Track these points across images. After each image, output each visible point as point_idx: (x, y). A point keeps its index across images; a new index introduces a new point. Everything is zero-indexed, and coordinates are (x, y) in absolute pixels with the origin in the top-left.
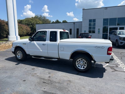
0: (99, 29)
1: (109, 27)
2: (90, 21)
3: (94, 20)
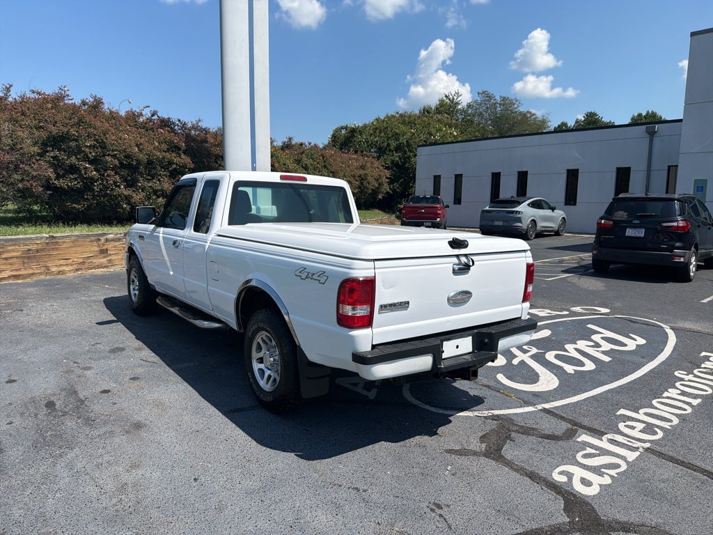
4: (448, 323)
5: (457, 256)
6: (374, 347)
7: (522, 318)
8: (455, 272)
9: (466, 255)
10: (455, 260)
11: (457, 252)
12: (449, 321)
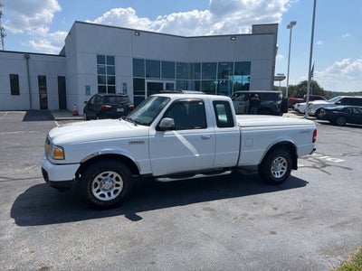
0: (125, 84)
1: (146, 81)
2: (100, 59)
3: (111, 59)
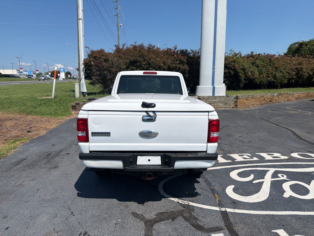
4: (140, 147)
5: (146, 112)
6: (90, 152)
7: (208, 152)
8: (144, 120)
9: (153, 112)
10: (145, 114)
11: (145, 109)
12: (141, 146)
